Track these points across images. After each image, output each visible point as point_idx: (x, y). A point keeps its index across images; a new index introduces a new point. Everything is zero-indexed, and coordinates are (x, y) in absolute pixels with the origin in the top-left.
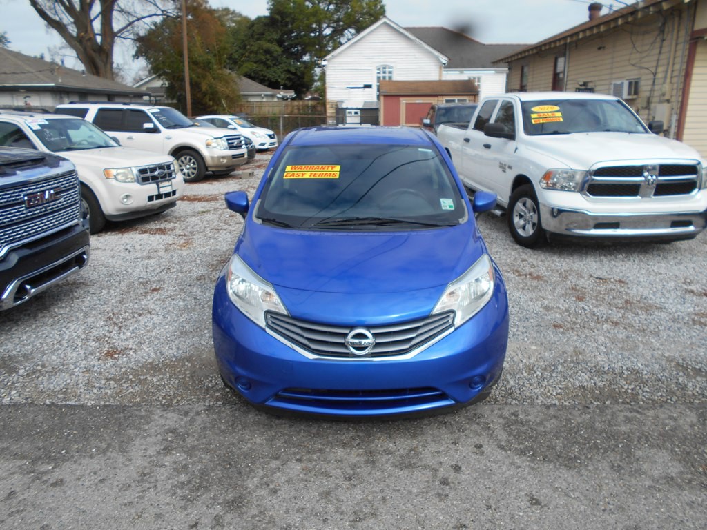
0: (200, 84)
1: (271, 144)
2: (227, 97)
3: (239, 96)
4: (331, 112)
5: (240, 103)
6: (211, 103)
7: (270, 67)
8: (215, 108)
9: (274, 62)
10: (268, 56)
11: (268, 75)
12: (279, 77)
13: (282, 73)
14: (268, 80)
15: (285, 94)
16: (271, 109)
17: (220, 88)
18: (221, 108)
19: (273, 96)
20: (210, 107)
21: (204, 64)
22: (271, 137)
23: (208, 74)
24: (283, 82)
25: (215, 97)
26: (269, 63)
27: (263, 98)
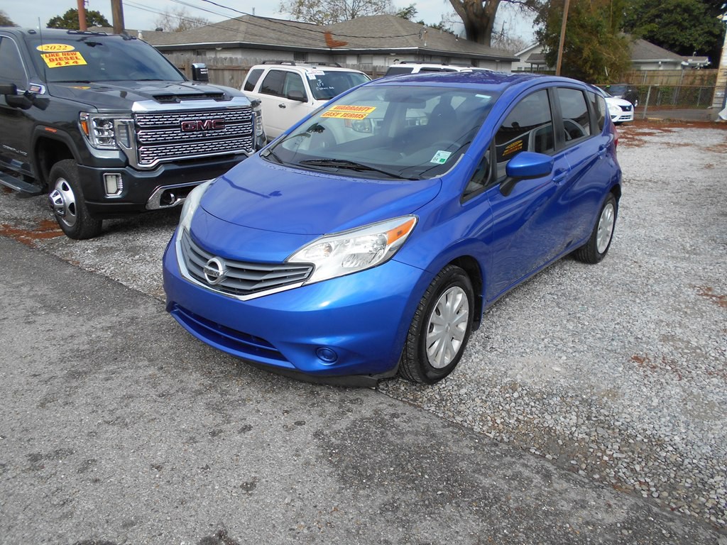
0: (583, 49)
1: (623, 117)
2: (612, 65)
3: (629, 64)
4: (722, 81)
5: (628, 72)
6: (591, 71)
7: (686, 28)
8: (595, 77)
9: (692, 23)
10: (686, 16)
11: (681, 39)
12: (696, 40)
13: (700, 35)
14: (679, 45)
15: (695, 62)
16: (665, 80)
17: (606, 54)
18: (602, 78)
19: (676, 64)
20: (589, 75)
21: (592, 27)
22: (624, 108)
23: (594, 37)
24: (698, 47)
25: (597, 65)
26: (685, 24)
27: (660, 66)
